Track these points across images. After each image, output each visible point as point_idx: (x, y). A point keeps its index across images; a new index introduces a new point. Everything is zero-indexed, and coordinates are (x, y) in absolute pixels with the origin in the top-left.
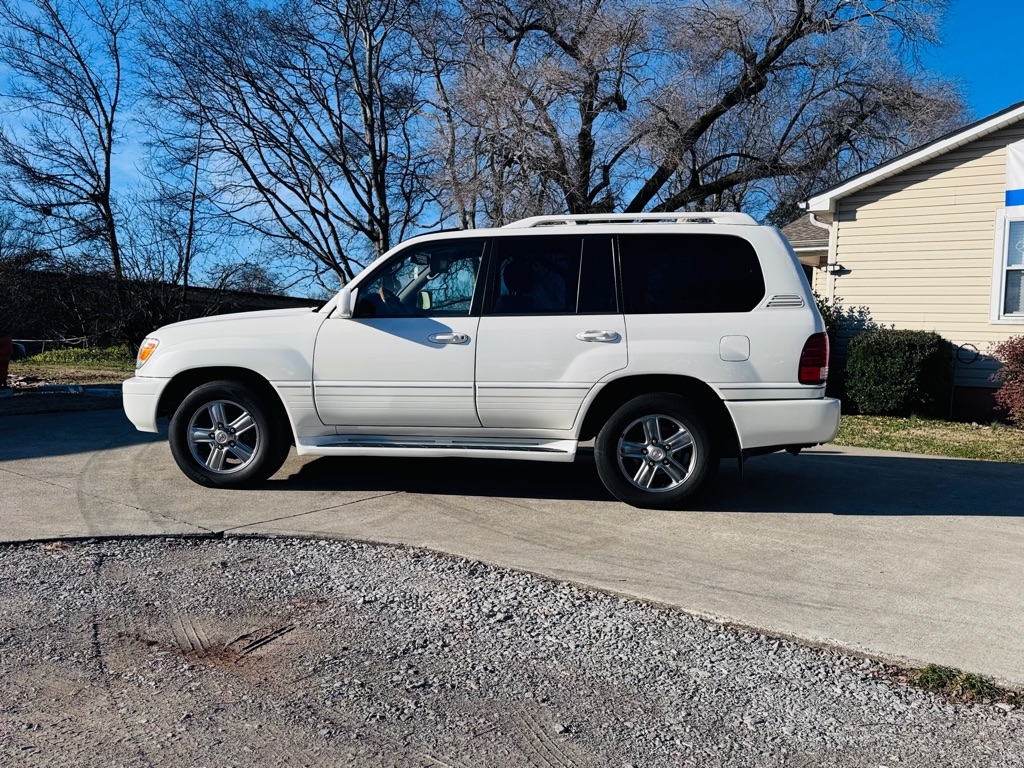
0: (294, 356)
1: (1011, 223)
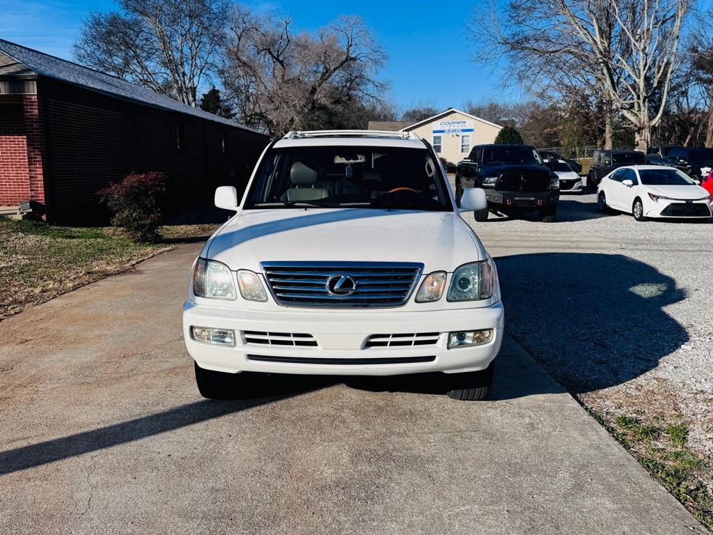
1: (434, 137)
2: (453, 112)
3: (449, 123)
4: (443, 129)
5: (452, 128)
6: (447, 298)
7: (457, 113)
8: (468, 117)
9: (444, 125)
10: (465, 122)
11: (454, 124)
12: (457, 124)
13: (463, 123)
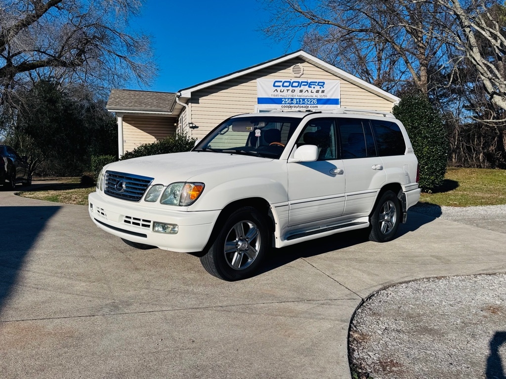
0: (281, 188)
1: (260, 111)
2: (300, 60)
3: (291, 84)
4: (279, 95)
5: (297, 94)
6: (160, 202)
7: (308, 62)
8: (328, 72)
9: (280, 86)
10: (322, 84)
11: (302, 86)
12: (307, 88)
13: (320, 84)
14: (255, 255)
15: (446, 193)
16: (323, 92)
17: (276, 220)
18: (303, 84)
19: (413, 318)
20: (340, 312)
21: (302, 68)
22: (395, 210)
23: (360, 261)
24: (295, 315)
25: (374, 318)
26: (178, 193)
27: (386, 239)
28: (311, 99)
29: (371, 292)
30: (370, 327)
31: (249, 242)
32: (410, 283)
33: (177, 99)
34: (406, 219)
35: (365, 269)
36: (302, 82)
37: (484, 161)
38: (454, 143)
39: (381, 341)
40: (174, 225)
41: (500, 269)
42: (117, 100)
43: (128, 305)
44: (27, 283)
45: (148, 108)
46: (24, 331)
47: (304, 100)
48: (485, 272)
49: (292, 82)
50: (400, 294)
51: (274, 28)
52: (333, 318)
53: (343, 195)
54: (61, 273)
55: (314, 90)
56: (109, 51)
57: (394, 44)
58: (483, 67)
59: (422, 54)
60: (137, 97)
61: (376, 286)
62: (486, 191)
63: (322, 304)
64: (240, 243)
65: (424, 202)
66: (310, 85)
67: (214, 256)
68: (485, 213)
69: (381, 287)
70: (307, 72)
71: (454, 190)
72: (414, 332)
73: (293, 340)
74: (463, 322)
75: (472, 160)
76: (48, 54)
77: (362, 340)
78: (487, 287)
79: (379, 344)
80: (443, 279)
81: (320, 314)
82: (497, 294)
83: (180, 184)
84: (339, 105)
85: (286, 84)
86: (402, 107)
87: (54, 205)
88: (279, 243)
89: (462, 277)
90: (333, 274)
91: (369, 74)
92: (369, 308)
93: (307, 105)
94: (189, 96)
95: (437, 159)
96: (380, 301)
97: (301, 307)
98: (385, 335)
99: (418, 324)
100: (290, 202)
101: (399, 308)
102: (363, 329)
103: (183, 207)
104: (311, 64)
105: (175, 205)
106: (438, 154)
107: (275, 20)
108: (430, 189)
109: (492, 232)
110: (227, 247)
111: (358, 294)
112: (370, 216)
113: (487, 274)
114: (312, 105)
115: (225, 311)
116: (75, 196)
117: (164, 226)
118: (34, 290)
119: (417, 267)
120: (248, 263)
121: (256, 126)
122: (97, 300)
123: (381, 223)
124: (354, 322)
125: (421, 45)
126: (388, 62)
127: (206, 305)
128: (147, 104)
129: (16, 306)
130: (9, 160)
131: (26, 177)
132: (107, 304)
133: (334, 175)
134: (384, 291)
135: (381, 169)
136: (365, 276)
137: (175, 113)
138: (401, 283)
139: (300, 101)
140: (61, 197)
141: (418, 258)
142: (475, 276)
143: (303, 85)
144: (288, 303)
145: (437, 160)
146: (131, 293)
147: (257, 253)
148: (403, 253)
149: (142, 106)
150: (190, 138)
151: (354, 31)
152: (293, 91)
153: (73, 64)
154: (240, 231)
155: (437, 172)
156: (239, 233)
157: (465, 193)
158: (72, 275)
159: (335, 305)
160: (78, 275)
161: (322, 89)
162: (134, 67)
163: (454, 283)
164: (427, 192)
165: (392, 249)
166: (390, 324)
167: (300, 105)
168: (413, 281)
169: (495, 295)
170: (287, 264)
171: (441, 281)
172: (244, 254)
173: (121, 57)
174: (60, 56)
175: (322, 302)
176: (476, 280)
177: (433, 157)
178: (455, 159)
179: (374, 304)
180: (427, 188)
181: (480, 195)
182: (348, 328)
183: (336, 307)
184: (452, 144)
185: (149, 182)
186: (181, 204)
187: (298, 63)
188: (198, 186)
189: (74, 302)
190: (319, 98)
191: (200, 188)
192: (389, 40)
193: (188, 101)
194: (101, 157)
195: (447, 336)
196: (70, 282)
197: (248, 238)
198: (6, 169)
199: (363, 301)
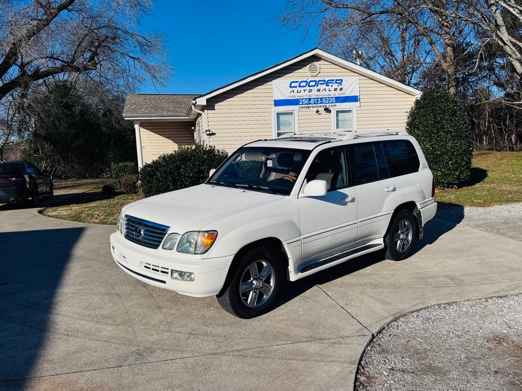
0: (291, 224)
1: (277, 113)
2: (316, 58)
3: (308, 84)
4: (296, 96)
5: (314, 94)
6: (177, 249)
7: (324, 60)
8: (346, 69)
9: (296, 87)
10: (340, 81)
11: (319, 85)
12: (324, 86)
13: (338, 82)
14: (270, 291)
15: (472, 187)
16: (341, 89)
17: (289, 256)
18: (320, 82)
19: (419, 353)
20: (350, 352)
21: (318, 66)
22: (411, 228)
23: (375, 286)
24: (306, 357)
25: (382, 356)
26: (193, 241)
27: (402, 257)
28: (329, 98)
29: (382, 325)
30: (377, 367)
31: (264, 279)
32: (421, 312)
33: (193, 106)
34: (422, 234)
35: (378, 297)
36: (319, 81)
37: (516, 142)
38: (485, 125)
39: (386, 384)
40: (191, 274)
41: (512, 290)
42: (133, 107)
43: (152, 353)
44: (58, 329)
45: (165, 113)
46: (59, 387)
47: (321, 99)
48: (496, 295)
49: (308, 81)
50: (410, 325)
51: (291, 16)
52: (342, 360)
53: (356, 221)
54: (89, 316)
55: (332, 89)
56: (122, 53)
57: (417, 25)
58: (511, 47)
59: (447, 33)
60: (153, 102)
61: (388, 317)
62: (515, 182)
63: (334, 343)
64: (255, 282)
65: (448, 202)
66: (327, 83)
67: (230, 298)
68: (509, 214)
69: (392, 318)
70: (324, 70)
71: (481, 182)
72: (418, 371)
73: (303, 388)
74: (467, 357)
75: (504, 143)
76: (61, 60)
77: (368, 383)
78: (496, 313)
79: (384, 388)
80: (454, 304)
81: (330, 356)
82: (505, 320)
83: (194, 233)
84: (359, 102)
85: (302, 84)
86: (424, 101)
87: (78, 226)
88: (293, 277)
89: (473, 302)
90: (346, 304)
91: (393, 56)
92: (379, 345)
93: (326, 104)
94: (205, 103)
95: (462, 153)
96: (390, 335)
97: (314, 347)
98: (391, 377)
99: (423, 362)
100: (302, 237)
101: (408, 342)
102: (370, 370)
103: (198, 255)
104: (327, 61)
105: (191, 253)
106: (462, 148)
107: (291, 8)
108: (455, 184)
109: (512, 240)
110: (242, 288)
111: (369, 328)
112: (384, 237)
113: (498, 297)
114: (331, 104)
115: (241, 355)
116: (97, 213)
117: (181, 274)
118: (65, 337)
119: (430, 292)
120: (264, 300)
121: (267, 157)
122: (123, 347)
123: (397, 242)
124: (363, 363)
125: (446, 24)
126: (412, 42)
127: (224, 349)
128: (163, 110)
129: (50, 358)
130: (30, 177)
131: (48, 190)
132: (132, 352)
133: (345, 204)
134: (394, 322)
135: (394, 190)
136: (378, 305)
137: (192, 117)
138: (412, 312)
139: (317, 101)
140: (84, 215)
141: (432, 280)
142: (487, 300)
143: (321, 84)
144: (301, 344)
145: (461, 155)
146: (154, 338)
147: (272, 289)
148: (418, 273)
149: (158, 112)
150: (208, 146)
151: (374, 14)
152: (310, 91)
153: (86, 68)
154: (254, 271)
155: (462, 167)
156: (253, 272)
157: (492, 185)
158: (99, 317)
159: (345, 343)
160: (104, 318)
161: (340, 87)
162: (148, 68)
163: (465, 309)
164: (452, 187)
165: (407, 270)
166: (397, 363)
167: (318, 105)
168: (424, 308)
169: (503, 322)
170: (303, 294)
171: (452, 307)
172: (260, 292)
173: (134, 58)
174: (73, 61)
175: (333, 341)
176: (487, 304)
177: (458, 151)
178: (486, 141)
179: (384, 339)
180: (452, 184)
181: (507, 188)
182: (356, 371)
183: (346, 346)
184: (483, 126)
185: (165, 230)
186: (196, 252)
187: (314, 61)
188: (211, 234)
189: (102, 351)
190: (337, 96)
191: (213, 235)
192: (412, 21)
193: (203, 108)
194: (121, 164)
195: (449, 375)
196: (97, 326)
197: (262, 276)
198: (28, 186)
199: (373, 337)
